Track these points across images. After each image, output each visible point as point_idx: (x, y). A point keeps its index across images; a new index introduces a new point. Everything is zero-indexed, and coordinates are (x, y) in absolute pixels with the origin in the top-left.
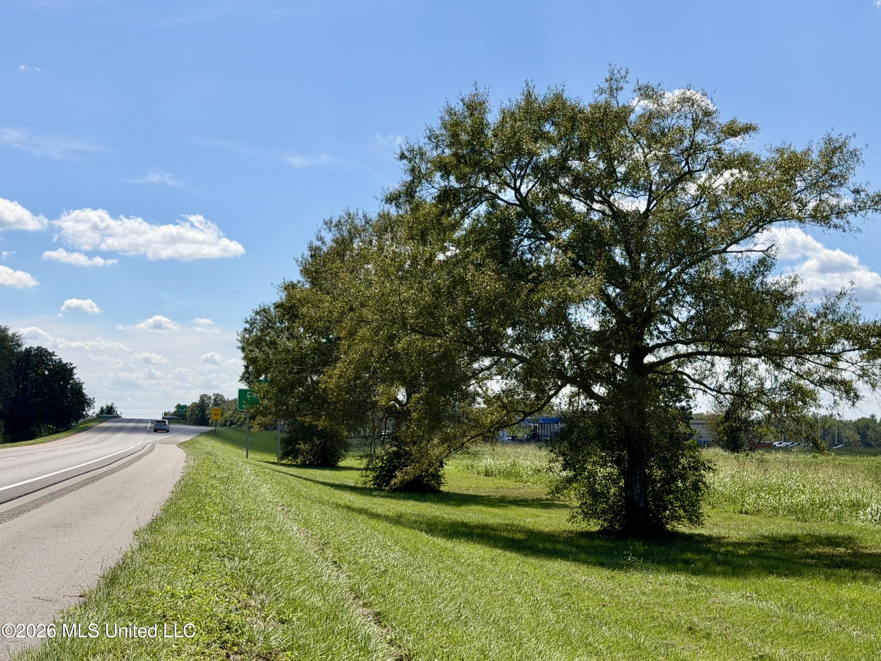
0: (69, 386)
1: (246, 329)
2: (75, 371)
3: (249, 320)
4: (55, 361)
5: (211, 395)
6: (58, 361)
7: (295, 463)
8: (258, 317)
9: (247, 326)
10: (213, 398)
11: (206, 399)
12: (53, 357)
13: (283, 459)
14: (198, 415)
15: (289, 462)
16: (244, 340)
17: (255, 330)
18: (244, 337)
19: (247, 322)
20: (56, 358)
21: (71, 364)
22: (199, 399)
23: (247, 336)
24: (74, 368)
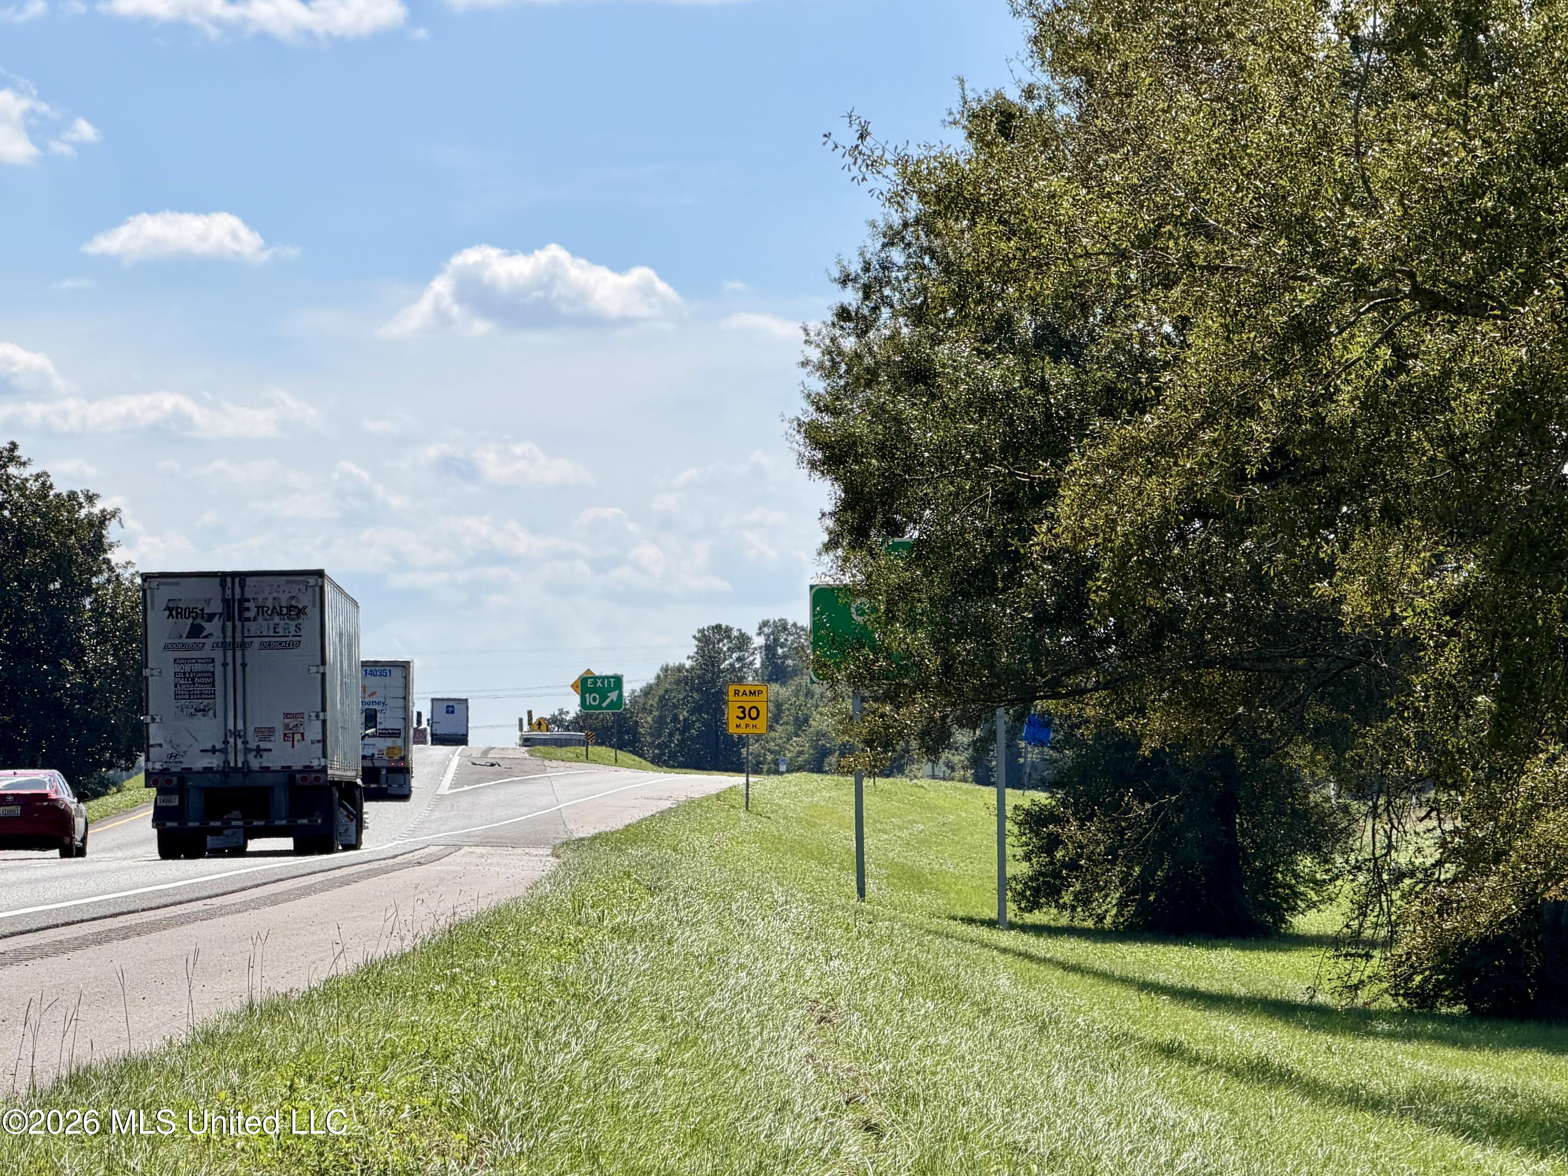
0: (87, 602)
1: (844, 314)
2: (112, 532)
3: (855, 267)
4: (21, 488)
5: (751, 630)
6: (33, 486)
7: (1090, 924)
8: (897, 256)
9: (851, 297)
10: (759, 641)
11: (724, 646)
12: (12, 470)
13: (1034, 905)
14: (687, 725)
15: (1064, 921)
16: (835, 365)
17: (885, 312)
18: (834, 352)
19: (845, 280)
20: (26, 472)
21: (90, 498)
22: (692, 648)
23: (849, 343)
24: (105, 518)
